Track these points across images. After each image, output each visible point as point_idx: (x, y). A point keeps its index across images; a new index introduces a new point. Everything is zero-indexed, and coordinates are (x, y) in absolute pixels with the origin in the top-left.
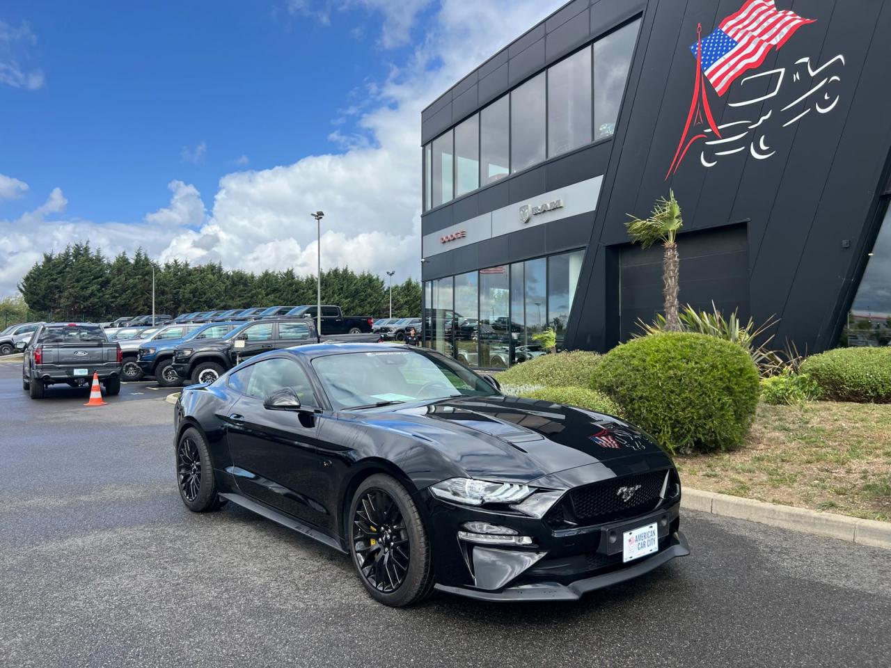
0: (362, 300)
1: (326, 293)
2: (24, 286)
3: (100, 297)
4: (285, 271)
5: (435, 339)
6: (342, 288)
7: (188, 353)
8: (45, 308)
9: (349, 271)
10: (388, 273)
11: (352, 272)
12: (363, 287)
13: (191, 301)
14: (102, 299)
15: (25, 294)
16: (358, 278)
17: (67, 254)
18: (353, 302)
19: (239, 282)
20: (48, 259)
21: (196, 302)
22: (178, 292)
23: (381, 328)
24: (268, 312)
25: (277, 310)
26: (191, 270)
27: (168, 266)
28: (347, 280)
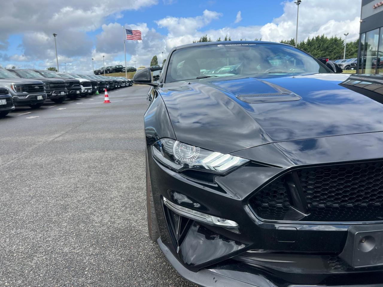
0: (330, 52)
1: (310, 49)
4: (290, 40)
5: (365, 68)
6: (319, 46)
9: (325, 37)
10: (345, 34)
11: (326, 37)
12: (331, 45)
16: (329, 40)
18: (325, 52)
28: (323, 41)
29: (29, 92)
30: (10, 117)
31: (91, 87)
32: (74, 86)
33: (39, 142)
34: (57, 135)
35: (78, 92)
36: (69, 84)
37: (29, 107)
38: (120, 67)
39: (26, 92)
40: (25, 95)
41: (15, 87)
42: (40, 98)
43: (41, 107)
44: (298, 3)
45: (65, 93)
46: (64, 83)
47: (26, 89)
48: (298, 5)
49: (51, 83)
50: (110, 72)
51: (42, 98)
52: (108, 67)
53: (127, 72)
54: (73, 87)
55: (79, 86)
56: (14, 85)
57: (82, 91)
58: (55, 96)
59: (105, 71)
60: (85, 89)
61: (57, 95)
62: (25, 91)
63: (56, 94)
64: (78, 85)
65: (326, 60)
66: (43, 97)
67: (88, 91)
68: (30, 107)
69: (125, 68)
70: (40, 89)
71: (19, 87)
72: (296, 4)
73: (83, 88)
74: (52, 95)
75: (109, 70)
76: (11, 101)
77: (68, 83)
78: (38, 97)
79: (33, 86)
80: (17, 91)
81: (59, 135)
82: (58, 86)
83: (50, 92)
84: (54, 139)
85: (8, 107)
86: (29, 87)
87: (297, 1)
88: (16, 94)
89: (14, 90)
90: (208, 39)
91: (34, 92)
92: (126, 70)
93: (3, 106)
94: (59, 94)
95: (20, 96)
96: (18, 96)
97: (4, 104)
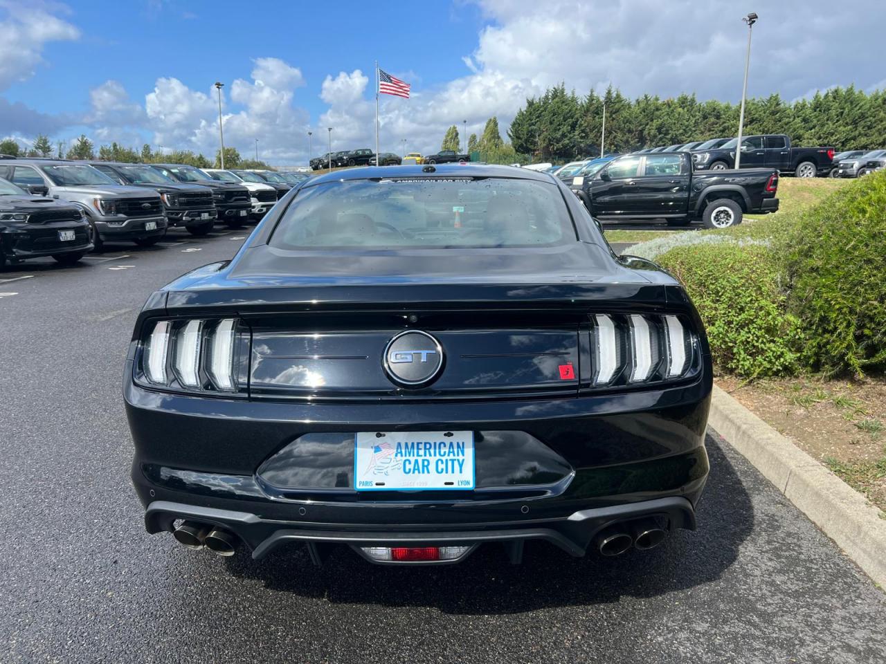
0: (869, 128)
2: (511, 131)
6: (842, 113)
8: (527, 150)
9: (856, 91)
11: (860, 93)
13: (656, 137)
14: (572, 140)
15: (512, 139)
16: (868, 98)
17: (546, 97)
19: (709, 114)
20: (531, 104)
21: (661, 139)
22: (644, 130)
26: (660, 105)
27: (638, 102)
28: (851, 101)
29: (129, 214)
30: (83, 265)
32: (236, 200)
35: (243, 213)
36: (223, 196)
37: (133, 244)
38: (367, 152)
39: (124, 214)
40: (120, 221)
41: (101, 203)
42: (151, 226)
43: (157, 244)
44: (749, 20)
45: (210, 215)
46: (210, 195)
47: (124, 209)
48: (750, 24)
49: (182, 194)
50: (344, 165)
51: (156, 228)
52: (340, 153)
53: (379, 164)
54: (233, 202)
55: (247, 200)
56: (101, 200)
57: (254, 211)
58: (189, 221)
59: (332, 161)
60: (263, 206)
61: (192, 220)
62: (121, 213)
63: (190, 217)
64: (245, 197)
65: (828, 152)
66: (157, 224)
68: (135, 242)
69: (375, 155)
70: (152, 208)
71: (110, 203)
72: (745, 22)
73: (257, 204)
74: (182, 219)
75: (341, 159)
76: (85, 234)
77: (221, 193)
78: (148, 224)
79: (140, 202)
80: (106, 213)
82: (196, 201)
83: (177, 214)
85: (80, 244)
86: (130, 204)
87: (748, 17)
88: (103, 218)
89: (99, 210)
90: (568, 93)
91: (139, 215)
92: (377, 161)
93: (69, 243)
94: (198, 218)
95: (111, 222)
96: (107, 222)
97: (69, 239)
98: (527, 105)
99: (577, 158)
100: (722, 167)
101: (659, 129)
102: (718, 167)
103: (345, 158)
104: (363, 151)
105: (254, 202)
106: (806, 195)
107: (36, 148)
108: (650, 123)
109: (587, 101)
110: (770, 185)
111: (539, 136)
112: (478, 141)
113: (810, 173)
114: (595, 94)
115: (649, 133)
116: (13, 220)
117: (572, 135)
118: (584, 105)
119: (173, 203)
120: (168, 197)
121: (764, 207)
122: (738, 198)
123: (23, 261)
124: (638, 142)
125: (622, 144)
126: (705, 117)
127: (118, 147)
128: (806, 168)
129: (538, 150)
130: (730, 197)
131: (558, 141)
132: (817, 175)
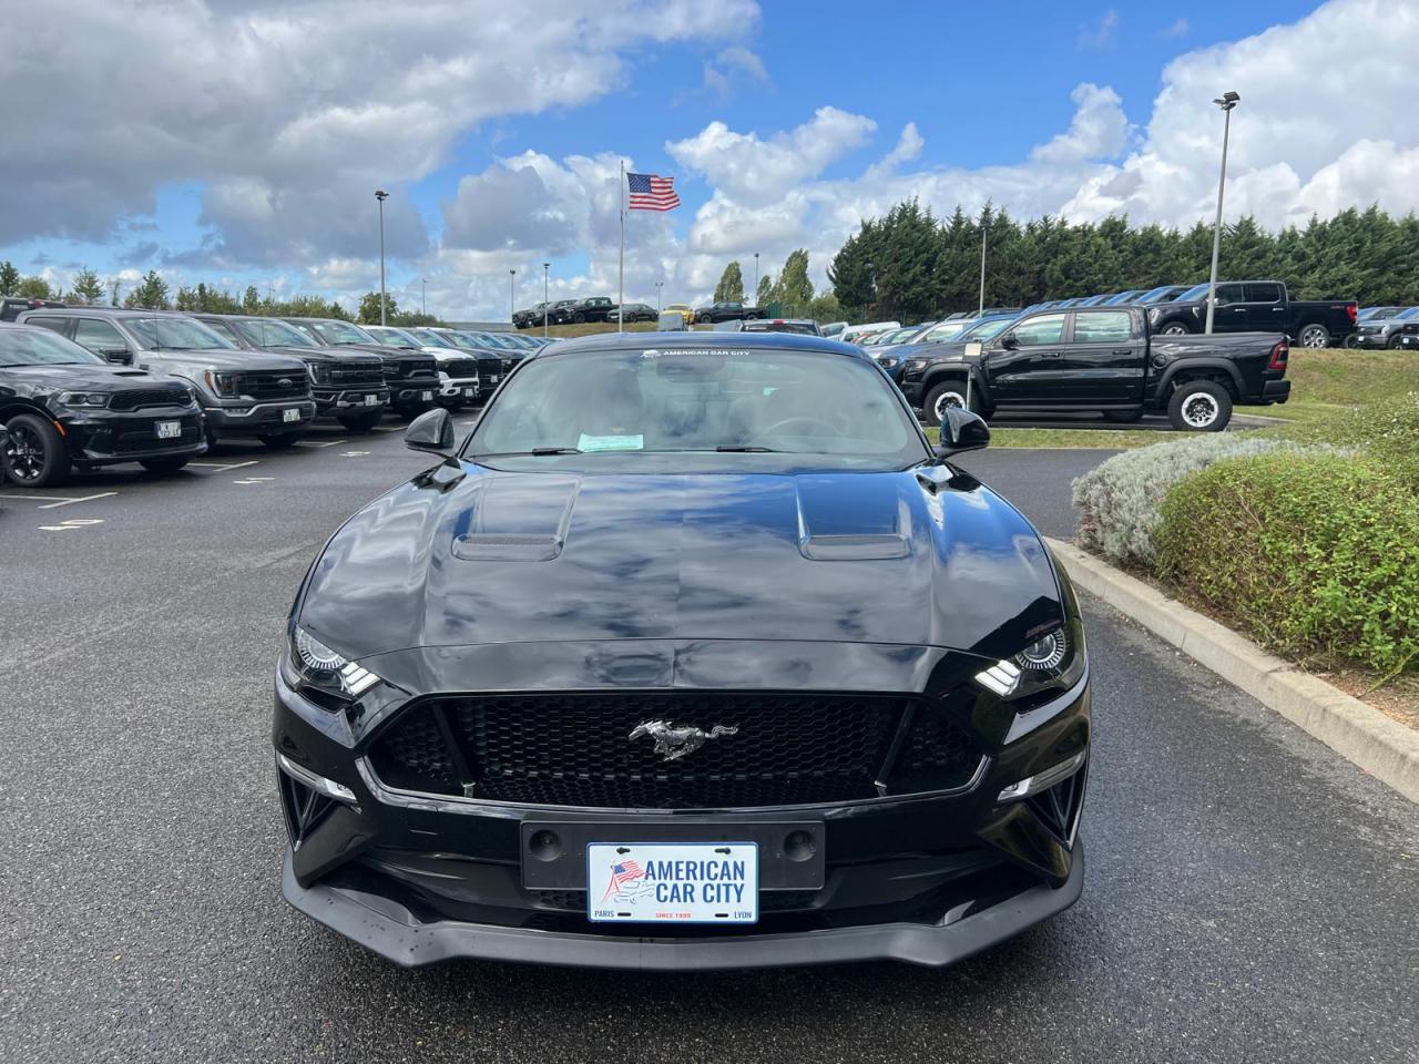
2: (834, 271)
3: (926, 284)
7: (921, 365)
8: (858, 302)
9: (1380, 211)
11: (1386, 215)
12: (1407, 244)
13: (1062, 283)
14: (928, 287)
15: (835, 282)
16: (1398, 225)
17: (890, 218)
19: (1144, 248)
20: (867, 228)
22: (1042, 270)
23: (1406, 326)
24: (1149, 297)
25: (1166, 292)
26: (1068, 231)
27: (1031, 228)
28: (1373, 230)
29: (259, 395)
30: (190, 477)
31: (476, 379)
32: (416, 375)
33: (226, 570)
34: (286, 551)
35: (428, 395)
36: (397, 369)
37: (259, 443)
38: (604, 303)
39: (252, 395)
40: (245, 407)
41: (216, 378)
42: (292, 415)
43: (298, 443)
44: (1227, 102)
45: (378, 399)
46: (378, 366)
47: (250, 387)
48: (1228, 109)
49: (339, 365)
50: (566, 322)
51: (299, 418)
52: (561, 303)
53: (624, 321)
54: (411, 378)
55: (432, 374)
56: (216, 374)
57: (444, 392)
58: (346, 408)
59: (549, 315)
60: (455, 385)
61: (352, 406)
62: (246, 394)
63: (348, 401)
64: (430, 370)
65: (1348, 308)
66: (301, 412)
67: (463, 391)
68: (263, 441)
69: (617, 307)
70: (294, 386)
71: (229, 378)
72: (1220, 106)
73: (447, 382)
74: (334, 404)
75: (563, 312)
76: (196, 428)
77: (394, 364)
78: (287, 412)
79: (274, 376)
80: (223, 393)
81: (292, 552)
82: (358, 374)
83: (328, 396)
84: (271, 564)
85: (187, 444)
86: (260, 380)
87: (1225, 96)
88: (219, 401)
89: (212, 389)
90: (922, 213)
91: (274, 397)
92: (621, 316)
93: (171, 441)
94: (360, 404)
95: (229, 408)
96: (224, 408)
97: (171, 435)
98: (860, 230)
99: (936, 314)
100: (1180, 329)
101: (1066, 271)
102: (1174, 330)
103: (568, 310)
104: (598, 300)
105: (443, 377)
106: (1316, 375)
107: (78, 290)
108: (1053, 260)
109: (951, 225)
110: (1277, 359)
111: (876, 279)
112: (773, 285)
113: (1320, 341)
114: (964, 215)
115: (1051, 276)
116: (87, 404)
117: (927, 279)
118: (947, 230)
119: (322, 379)
120: (314, 370)
121: (1268, 393)
122: (1222, 379)
123: (97, 470)
124: (1034, 289)
125: (1009, 294)
126: (1137, 253)
127: (207, 291)
128: (1313, 332)
129: (875, 301)
130: (1210, 378)
131: (907, 287)
132: (1329, 345)
